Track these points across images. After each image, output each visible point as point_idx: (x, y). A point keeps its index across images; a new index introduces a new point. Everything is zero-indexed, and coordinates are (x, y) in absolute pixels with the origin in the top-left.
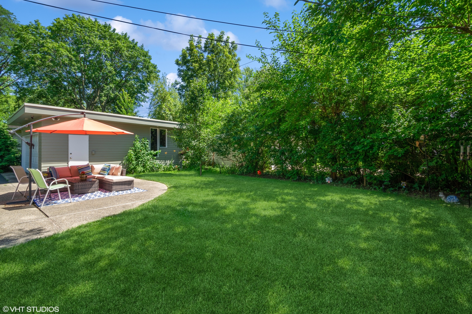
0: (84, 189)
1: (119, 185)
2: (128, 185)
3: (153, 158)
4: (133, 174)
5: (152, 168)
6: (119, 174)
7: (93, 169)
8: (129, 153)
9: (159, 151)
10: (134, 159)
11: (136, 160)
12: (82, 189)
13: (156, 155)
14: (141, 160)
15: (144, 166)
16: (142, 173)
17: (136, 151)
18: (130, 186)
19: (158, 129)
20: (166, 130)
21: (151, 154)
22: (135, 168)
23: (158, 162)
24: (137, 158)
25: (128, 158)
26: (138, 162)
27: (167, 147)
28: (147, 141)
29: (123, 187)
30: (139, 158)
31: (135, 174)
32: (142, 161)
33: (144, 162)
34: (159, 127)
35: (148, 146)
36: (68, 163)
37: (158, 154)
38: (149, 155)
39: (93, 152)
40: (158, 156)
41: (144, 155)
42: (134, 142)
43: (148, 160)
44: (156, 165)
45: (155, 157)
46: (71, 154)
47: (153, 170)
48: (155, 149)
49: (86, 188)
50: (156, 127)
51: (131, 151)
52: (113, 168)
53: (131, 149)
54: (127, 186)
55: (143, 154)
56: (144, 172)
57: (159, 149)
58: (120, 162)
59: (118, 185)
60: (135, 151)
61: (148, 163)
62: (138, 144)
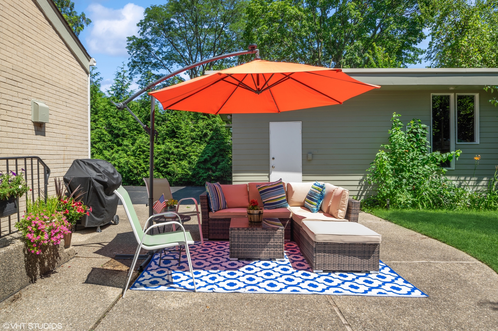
0: (250, 246)
1: (334, 252)
2: (363, 257)
3: (438, 172)
4: (387, 208)
5: (436, 196)
6: (342, 213)
7: (289, 194)
8: (377, 158)
9: (455, 153)
10: (390, 173)
11: (394, 176)
12: (245, 246)
13: (446, 164)
14: (408, 174)
15: (415, 191)
16: (411, 210)
17: (394, 153)
18: (365, 261)
19: (452, 95)
20: (477, 95)
21: (434, 160)
22: (393, 194)
23: (453, 181)
24: (398, 171)
25: (375, 169)
26: (401, 180)
27: (477, 141)
28: (424, 129)
29: (346, 260)
30: (402, 170)
31: (391, 210)
32: (410, 177)
33: (416, 182)
34: (457, 89)
35: (424, 139)
36: (269, 177)
37: (453, 162)
38: (427, 163)
39: (310, 156)
40: (453, 167)
41: (415, 162)
42: (390, 131)
43: (426, 176)
44: (449, 190)
45: (445, 170)
46: (273, 158)
47: (440, 202)
48: (445, 149)
49: (254, 246)
50: (445, 88)
51: (382, 155)
52: (330, 193)
53: (383, 149)
54: (357, 260)
55: (412, 160)
56: (414, 205)
57: (456, 149)
58: (361, 177)
59: (329, 252)
60: (392, 152)
61: (427, 183)
62: (400, 136)
